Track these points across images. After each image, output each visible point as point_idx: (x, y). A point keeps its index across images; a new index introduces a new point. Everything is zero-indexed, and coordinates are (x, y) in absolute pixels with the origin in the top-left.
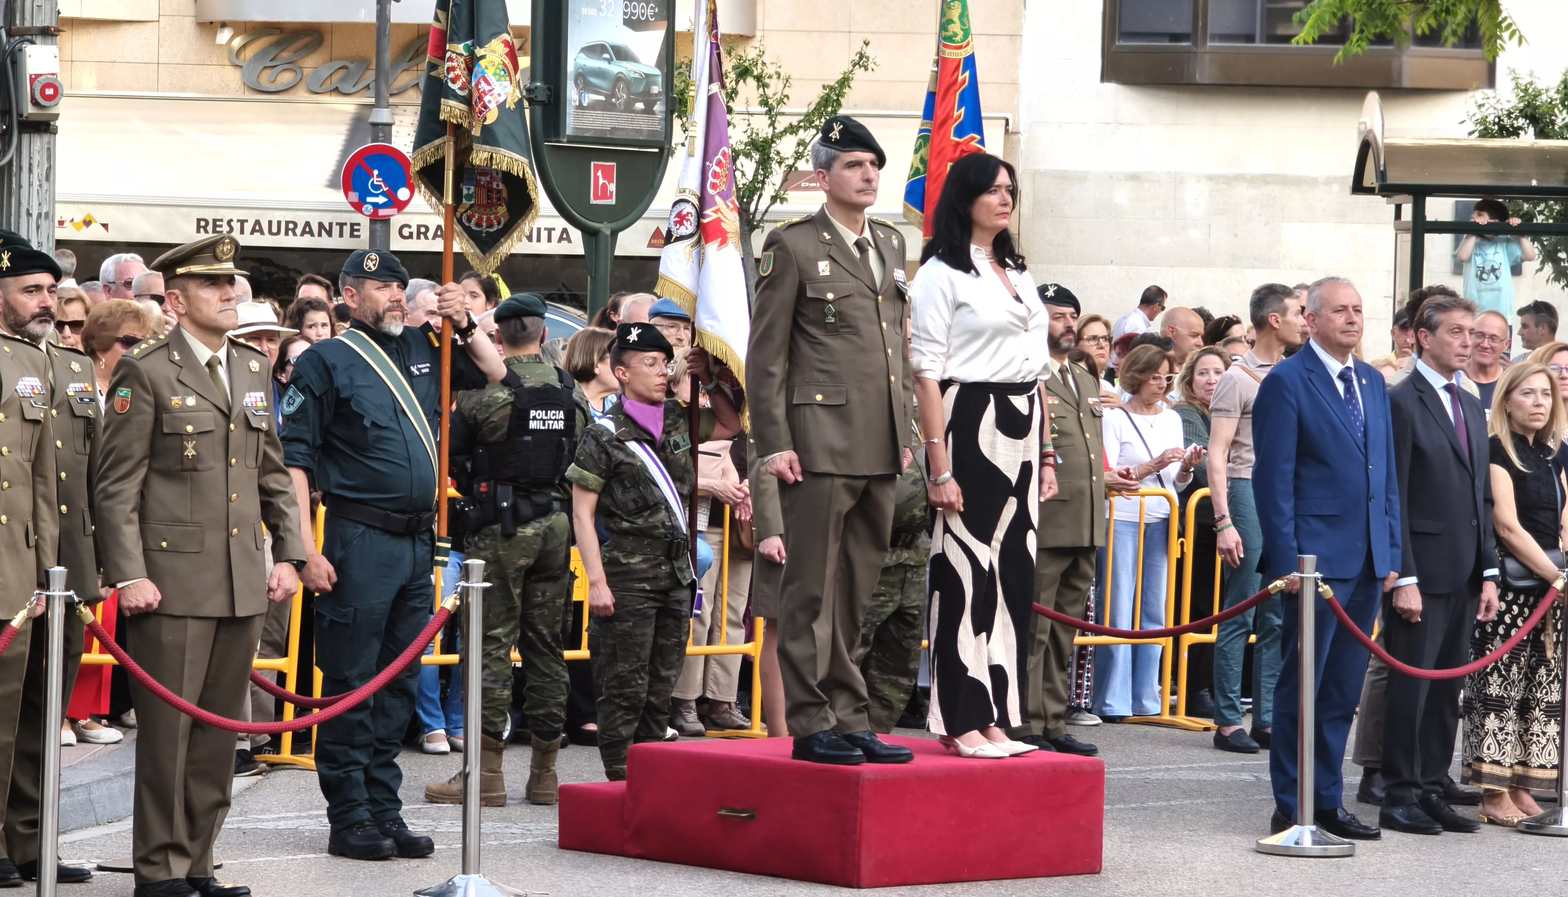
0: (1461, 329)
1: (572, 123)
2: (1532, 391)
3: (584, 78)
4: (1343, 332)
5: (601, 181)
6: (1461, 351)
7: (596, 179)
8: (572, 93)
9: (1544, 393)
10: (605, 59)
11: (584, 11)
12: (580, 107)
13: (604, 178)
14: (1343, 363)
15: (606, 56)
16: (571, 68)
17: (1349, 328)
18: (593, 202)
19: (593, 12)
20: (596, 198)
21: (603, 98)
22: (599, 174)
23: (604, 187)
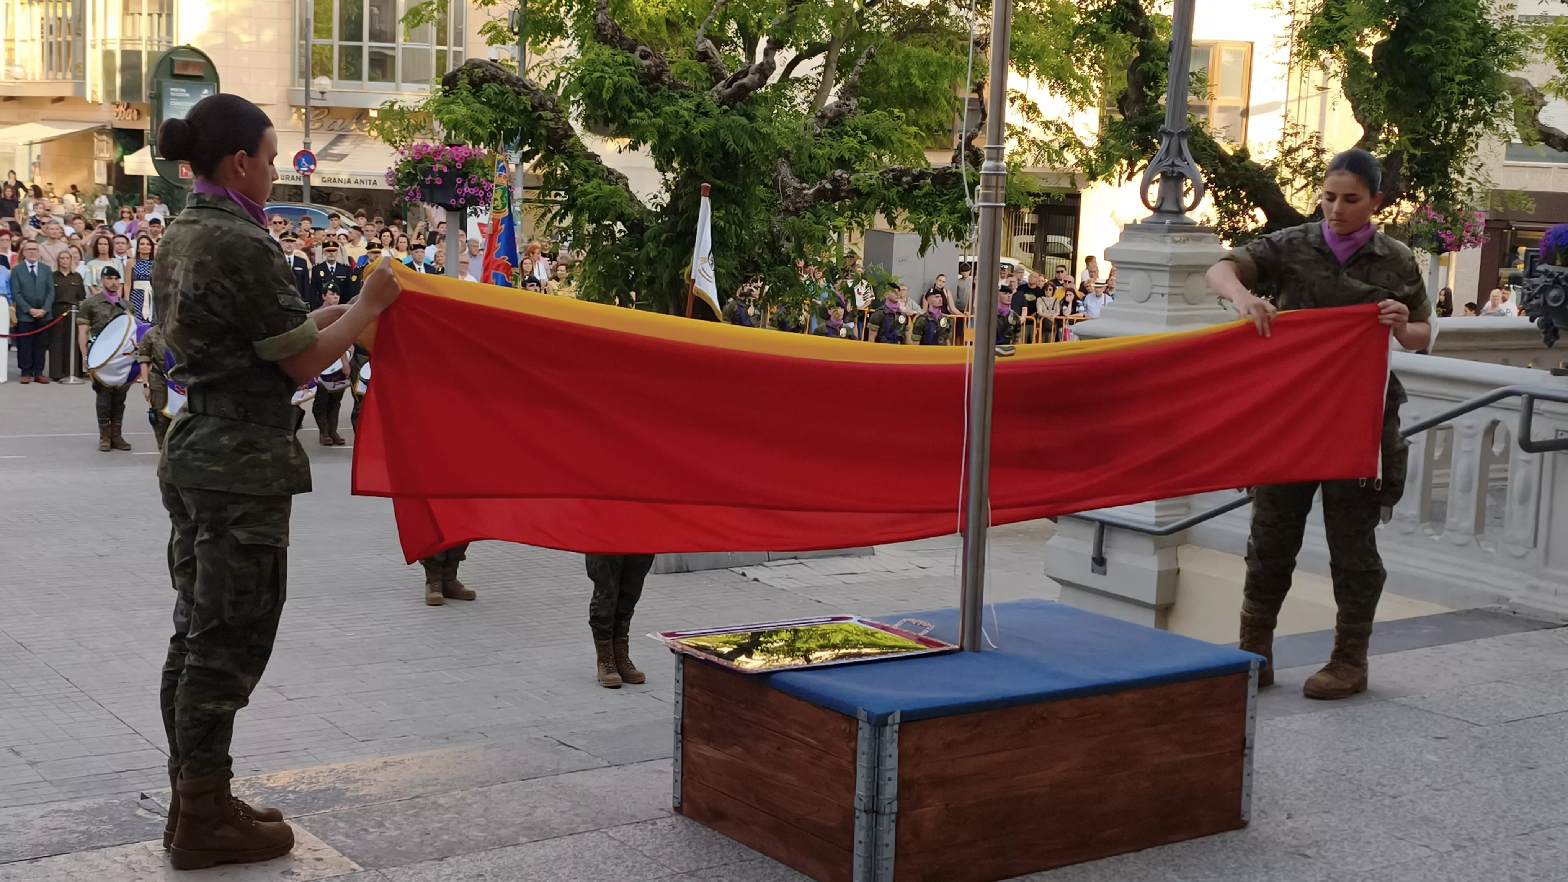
23: (186, 173)
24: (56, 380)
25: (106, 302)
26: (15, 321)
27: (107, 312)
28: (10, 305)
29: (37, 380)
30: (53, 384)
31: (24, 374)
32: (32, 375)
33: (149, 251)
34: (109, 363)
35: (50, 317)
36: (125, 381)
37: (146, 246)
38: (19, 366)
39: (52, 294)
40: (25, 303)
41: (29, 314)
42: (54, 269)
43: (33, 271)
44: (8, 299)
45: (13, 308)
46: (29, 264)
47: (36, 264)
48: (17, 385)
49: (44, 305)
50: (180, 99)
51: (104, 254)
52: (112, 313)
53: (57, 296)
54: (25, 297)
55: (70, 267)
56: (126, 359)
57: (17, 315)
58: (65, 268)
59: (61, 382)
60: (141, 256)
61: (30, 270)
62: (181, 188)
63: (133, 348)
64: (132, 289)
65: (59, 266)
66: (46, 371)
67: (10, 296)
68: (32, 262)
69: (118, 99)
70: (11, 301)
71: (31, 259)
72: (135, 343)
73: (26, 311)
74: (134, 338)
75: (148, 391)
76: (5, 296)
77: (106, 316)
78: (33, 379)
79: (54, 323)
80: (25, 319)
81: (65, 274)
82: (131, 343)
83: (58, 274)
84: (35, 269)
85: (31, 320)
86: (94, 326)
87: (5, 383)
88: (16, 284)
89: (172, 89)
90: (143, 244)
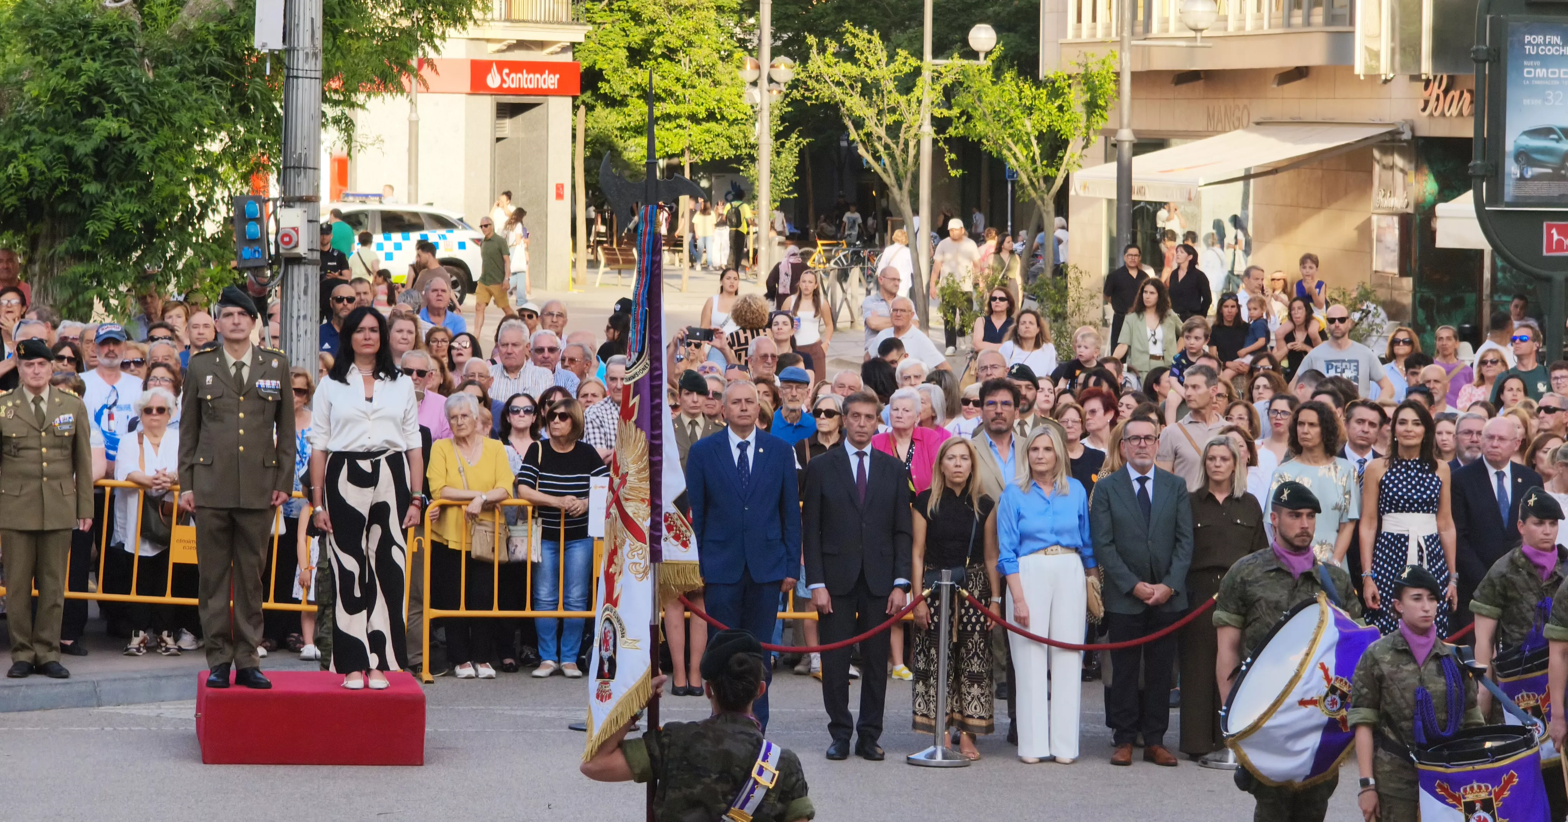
0: (858, 415)
1: (1510, 191)
2: (954, 457)
3: (1524, 156)
4: (740, 417)
5: (1556, 237)
6: (859, 429)
7: (1550, 236)
8: (1512, 169)
9: (963, 457)
10: (1553, 139)
11: (1526, 102)
12: (1522, 178)
13: (1559, 234)
14: (744, 437)
15: (1553, 136)
16: (1510, 146)
17: (743, 414)
18: (1545, 253)
19: (1537, 102)
20: (1549, 249)
21: (1550, 171)
22: (1554, 231)
23: (1560, 242)
24: (1195, 756)
25: (1278, 570)
26: (1100, 611)
27: (1278, 593)
28: (1088, 573)
29: (1150, 757)
30: (1187, 767)
31: (1120, 740)
32: (1135, 745)
33: (1417, 441)
34: (1269, 723)
35: (1181, 604)
36: (1307, 770)
37: (1410, 426)
38: (1109, 723)
39: (1187, 545)
40: (1125, 569)
41: (1131, 595)
42: (1194, 485)
43: (1143, 489)
44: (1083, 559)
45: (1093, 579)
46: (1134, 474)
47: (1151, 474)
48: (1101, 767)
49: (1168, 572)
50: (1545, 61)
51: (1310, 449)
52: (1292, 597)
53: (1199, 551)
54: (1123, 554)
55: (1231, 480)
56: (1309, 716)
57: (1104, 594)
58: (1218, 483)
59: (1205, 763)
60: (1401, 451)
61: (1136, 486)
62: (1549, 280)
63: (1324, 688)
64: (1379, 533)
65: (1207, 478)
66: (1172, 734)
67: (1088, 552)
68: (1142, 469)
69: (1426, 67)
70: (1091, 563)
71: (1138, 461)
72: (1332, 673)
73: (1125, 587)
74: (1331, 661)
75: (1371, 799)
76: (1077, 550)
77: (1277, 607)
78: (1140, 752)
79: (1189, 617)
80: (1123, 608)
81: (1220, 498)
82: (1321, 673)
83: (1204, 497)
84: (1149, 485)
85: (1138, 610)
86: (1249, 631)
87: (1074, 761)
88: (1105, 520)
89: (1528, 38)
90: (1404, 422)
